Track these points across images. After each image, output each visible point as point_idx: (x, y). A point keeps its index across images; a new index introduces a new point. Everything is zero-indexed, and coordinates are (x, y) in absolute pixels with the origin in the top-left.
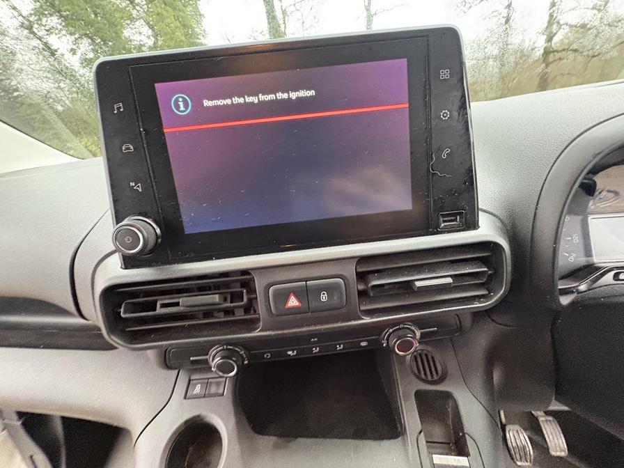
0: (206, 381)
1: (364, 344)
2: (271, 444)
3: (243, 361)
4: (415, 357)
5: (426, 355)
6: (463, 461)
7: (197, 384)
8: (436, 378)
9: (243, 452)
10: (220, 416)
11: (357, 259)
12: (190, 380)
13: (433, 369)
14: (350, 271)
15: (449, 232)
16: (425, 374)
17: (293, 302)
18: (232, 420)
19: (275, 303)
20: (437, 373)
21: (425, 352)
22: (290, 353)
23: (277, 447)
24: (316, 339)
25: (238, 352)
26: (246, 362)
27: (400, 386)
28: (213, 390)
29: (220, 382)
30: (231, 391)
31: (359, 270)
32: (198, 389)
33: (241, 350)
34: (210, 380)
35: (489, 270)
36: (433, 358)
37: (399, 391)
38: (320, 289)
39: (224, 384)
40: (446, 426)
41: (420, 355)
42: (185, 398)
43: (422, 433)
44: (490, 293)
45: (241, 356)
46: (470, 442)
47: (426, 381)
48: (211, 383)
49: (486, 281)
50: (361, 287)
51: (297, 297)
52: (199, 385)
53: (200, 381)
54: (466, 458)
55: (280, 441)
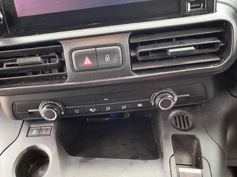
0: (40, 128)
1: (140, 105)
2: (78, 160)
3: (61, 112)
4: (175, 117)
5: (183, 116)
6: (198, 171)
7: (34, 130)
8: (187, 128)
9: (61, 163)
10: (48, 146)
11: (130, 34)
12: (29, 128)
13: (186, 123)
14: (125, 41)
15: (194, 15)
16: (181, 126)
17: (88, 62)
18: (55, 148)
19: (76, 63)
20: (188, 125)
21: (182, 114)
22: (91, 110)
23: (81, 162)
24: (107, 99)
25: (57, 106)
26: (63, 113)
27: (162, 131)
28: (44, 133)
29: (48, 129)
30: (54, 133)
31: (131, 42)
32: (34, 132)
33: (59, 105)
34: (42, 128)
35: (222, 42)
36: (187, 117)
37: (161, 134)
38: (104, 54)
39: (50, 130)
40: (192, 156)
41: (179, 116)
42: (27, 136)
43: (174, 156)
44: (221, 59)
45: (60, 108)
46: (204, 162)
47: (181, 130)
48: (42, 129)
49: (219, 51)
50: (133, 54)
51: (90, 59)
52: (36, 130)
53: (36, 128)
54: (200, 170)
55: (84, 159)
